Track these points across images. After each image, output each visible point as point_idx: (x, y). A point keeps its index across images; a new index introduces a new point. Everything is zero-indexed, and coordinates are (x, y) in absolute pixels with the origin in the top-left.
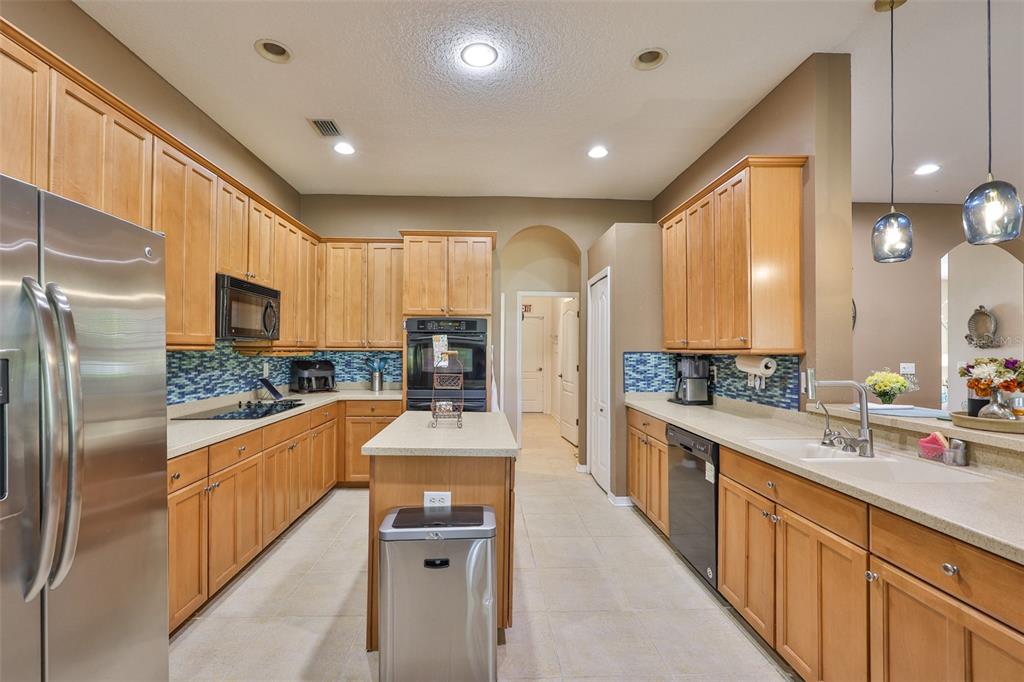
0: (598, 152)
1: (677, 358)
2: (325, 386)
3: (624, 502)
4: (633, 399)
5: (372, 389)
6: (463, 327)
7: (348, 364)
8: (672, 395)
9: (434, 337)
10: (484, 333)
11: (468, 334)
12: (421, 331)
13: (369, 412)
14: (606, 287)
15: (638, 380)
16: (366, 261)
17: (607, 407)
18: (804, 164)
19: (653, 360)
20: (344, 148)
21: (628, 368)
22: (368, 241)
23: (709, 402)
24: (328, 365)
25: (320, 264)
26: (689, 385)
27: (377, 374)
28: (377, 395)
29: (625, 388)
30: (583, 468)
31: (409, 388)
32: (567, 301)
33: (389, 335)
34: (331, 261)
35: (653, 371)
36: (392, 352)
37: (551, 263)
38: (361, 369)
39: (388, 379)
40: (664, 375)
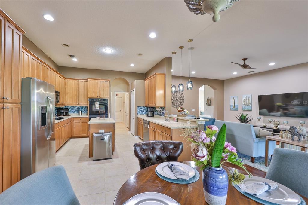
0: (132, 65)
1: (148, 108)
2: (67, 114)
3: (137, 137)
4: (139, 116)
5: (79, 115)
6: (102, 101)
7: (72, 109)
8: (147, 115)
9: (96, 103)
10: (107, 102)
11: (104, 102)
12: (92, 101)
13: (79, 120)
14: (134, 92)
15: (140, 112)
16: (78, 84)
17: (134, 118)
18: (165, 75)
19: (143, 108)
20: (75, 60)
21: (138, 110)
22: (78, 80)
23: (153, 116)
24: (67, 109)
25: (66, 84)
26: (149, 113)
27: (80, 111)
28: (80, 116)
29: (138, 113)
30: (130, 132)
31: (89, 114)
32: (127, 94)
33: (84, 102)
34: (69, 84)
35: (143, 110)
36: (84, 106)
37: (123, 85)
38: (76, 110)
39: (83, 112)
40: (145, 111)
